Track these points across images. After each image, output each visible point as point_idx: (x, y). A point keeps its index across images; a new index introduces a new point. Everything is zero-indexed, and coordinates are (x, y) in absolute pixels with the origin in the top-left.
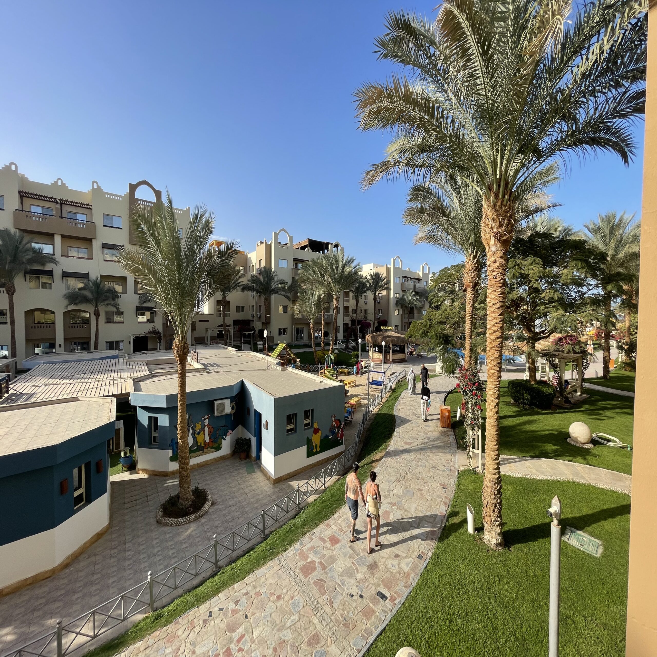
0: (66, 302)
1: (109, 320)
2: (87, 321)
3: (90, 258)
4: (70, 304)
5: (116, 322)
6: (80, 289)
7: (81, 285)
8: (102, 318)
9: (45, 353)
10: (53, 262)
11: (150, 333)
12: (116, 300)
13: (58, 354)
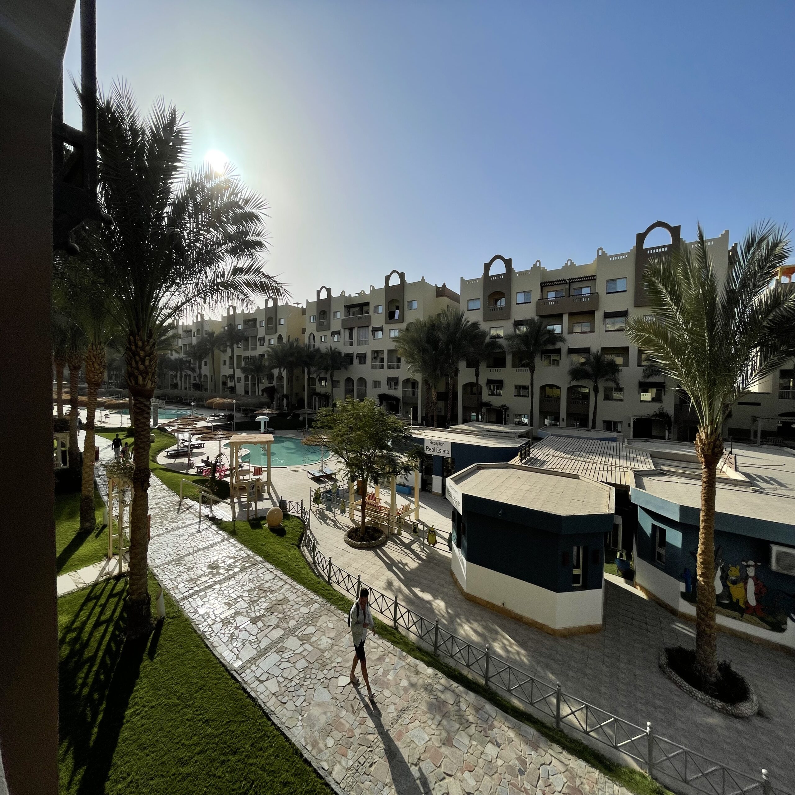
0: (569, 378)
1: (608, 397)
2: (586, 397)
3: (592, 331)
4: (573, 380)
5: (615, 400)
6: (582, 364)
7: (583, 360)
8: (601, 395)
9: (552, 425)
10: (561, 341)
11: (656, 415)
12: (616, 374)
13: (561, 428)
